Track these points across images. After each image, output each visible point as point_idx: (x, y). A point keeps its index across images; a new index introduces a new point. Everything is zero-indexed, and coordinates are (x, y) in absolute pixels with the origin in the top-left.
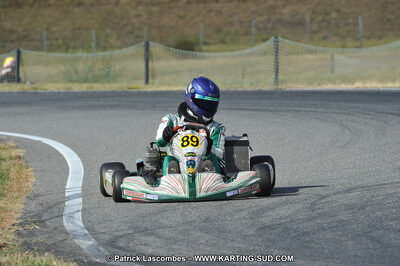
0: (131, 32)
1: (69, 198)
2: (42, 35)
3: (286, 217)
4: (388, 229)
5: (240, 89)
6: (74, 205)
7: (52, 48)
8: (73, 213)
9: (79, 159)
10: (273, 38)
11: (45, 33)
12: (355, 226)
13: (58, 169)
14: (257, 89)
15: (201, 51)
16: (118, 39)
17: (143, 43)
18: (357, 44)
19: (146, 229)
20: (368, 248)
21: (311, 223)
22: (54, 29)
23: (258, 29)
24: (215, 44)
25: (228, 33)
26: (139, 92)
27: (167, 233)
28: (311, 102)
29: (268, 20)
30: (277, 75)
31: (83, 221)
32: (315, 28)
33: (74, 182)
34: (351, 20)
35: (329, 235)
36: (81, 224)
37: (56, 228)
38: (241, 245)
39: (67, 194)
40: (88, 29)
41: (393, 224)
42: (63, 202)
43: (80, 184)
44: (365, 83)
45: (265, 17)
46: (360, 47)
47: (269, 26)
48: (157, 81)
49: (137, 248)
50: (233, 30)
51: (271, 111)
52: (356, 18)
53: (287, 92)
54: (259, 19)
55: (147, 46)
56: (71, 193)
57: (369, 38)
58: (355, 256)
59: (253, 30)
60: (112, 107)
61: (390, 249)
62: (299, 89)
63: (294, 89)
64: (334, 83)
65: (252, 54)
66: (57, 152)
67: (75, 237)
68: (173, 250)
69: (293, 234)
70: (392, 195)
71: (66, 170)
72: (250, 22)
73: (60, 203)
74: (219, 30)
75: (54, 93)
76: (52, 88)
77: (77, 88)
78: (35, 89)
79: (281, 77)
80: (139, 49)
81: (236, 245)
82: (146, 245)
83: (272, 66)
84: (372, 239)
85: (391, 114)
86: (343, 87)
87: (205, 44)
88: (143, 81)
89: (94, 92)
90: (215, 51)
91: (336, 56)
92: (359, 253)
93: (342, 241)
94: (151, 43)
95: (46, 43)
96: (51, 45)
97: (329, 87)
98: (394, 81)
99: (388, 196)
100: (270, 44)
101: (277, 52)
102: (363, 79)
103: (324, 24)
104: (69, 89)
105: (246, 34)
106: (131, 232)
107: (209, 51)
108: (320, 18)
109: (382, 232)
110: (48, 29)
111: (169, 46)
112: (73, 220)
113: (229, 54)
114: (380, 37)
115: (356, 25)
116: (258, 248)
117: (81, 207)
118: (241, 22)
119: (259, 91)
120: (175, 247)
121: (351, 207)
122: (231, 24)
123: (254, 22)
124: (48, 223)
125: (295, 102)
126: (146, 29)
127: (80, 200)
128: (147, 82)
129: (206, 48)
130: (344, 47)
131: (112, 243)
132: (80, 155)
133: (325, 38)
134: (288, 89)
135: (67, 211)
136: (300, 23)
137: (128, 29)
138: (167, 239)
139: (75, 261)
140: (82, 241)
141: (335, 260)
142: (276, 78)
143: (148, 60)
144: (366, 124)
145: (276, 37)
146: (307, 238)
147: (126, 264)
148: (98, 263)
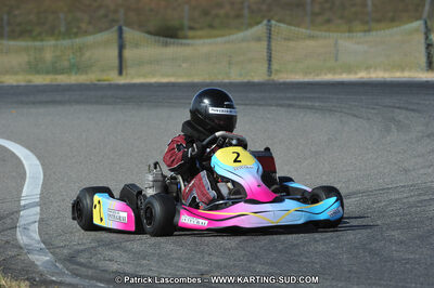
0: (106, 16)
1: (25, 207)
2: (2, 20)
4: (390, 240)
5: (227, 81)
6: (30, 216)
7: (14, 35)
8: (29, 224)
9: (38, 162)
10: (265, 22)
11: (5, 17)
13: (14, 174)
14: (246, 80)
15: (186, 37)
16: (90, 23)
17: (116, 28)
18: (366, 28)
19: (112, 242)
20: (365, 262)
22: (17, 12)
23: (252, 12)
24: (201, 29)
25: (217, 16)
26: (110, 85)
27: (136, 247)
28: (308, 95)
30: (270, 65)
31: (40, 234)
32: (317, 9)
33: (31, 190)
35: (321, 247)
36: (37, 237)
37: (7, 242)
38: (220, 260)
39: (23, 203)
40: (55, 12)
41: (396, 234)
42: (18, 212)
43: (38, 191)
44: (369, 72)
46: (365, 31)
47: (264, 7)
48: (132, 72)
49: (99, 264)
50: (222, 12)
51: (260, 105)
53: (281, 84)
55: (120, 32)
56: (27, 202)
57: (378, 21)
58: (350, 271)
59: (246, 12)
60: (78, 102)
61: (391, 263)
62: (293, 80)
63: (288, 80)
64: (334, 73)
65: (243, 40)
66: (13, 155)
67: (30, 251)
68: (141, 266)
69: (280, 247)
71: (22, 176)
72: (242, 3)
73: (14, 213)
74: (206, 13)
75: (12, 87)
76: (10, 80)
77: (39, 80)
79: (275, 66)
80: (112, 35)
81: (214, 259)
82: (110, 260)
83: (265, 54)
84: (370, 251)
85: (399, 108)
86: (345, 77)
87: (191, 28)
88: (116, 72)
89: (59, 85)
90: (201, 37)
91: (341, 42)
92: (354, 268)
93: (336, 255)
94: (124, 28)
95: (7, 29)
96: (13, 31)
97: (329, 77)
98: (403, 70)
99: (391, 202)
100: (260, 29)
101: (270, 38)
102: (368, 68)
103: (328, 5)
104: (30, 81)
105: (238, 16)
106: (93, 245)
107: (193, 38)
109: (382, 243)
110: (9, 13)
111: (150, 33)
112: (29, 234)
113: (219, 39)
114: (393, 20)
115: (365, 5)
116: (238, 263)
117: (37, 218)
118: (233, 4)
119: (248, 82)
120: (144, 262)
122: (220, 6)
123: (246, 4)
125: (289, 95)
126: (122, 11)
127: (39, 208)
128: (120, 73)
129: (191, 33)
130: (350, 31)
131: (71, 259)
132: (39, 158)
133: (329, 21)
134: (281, 80)
135: (22, 222)
136: (301, 5)
137: (102, 12)
138: (134, 254)
139: (27, 279)
140: (37, 257)
141: (326, 277)
142: (269, 67)
143: (121, 48)
144: (369, 119)
145: (269, 21)
146: (296, 252)
147: (86, 282)
148: (54, 281)
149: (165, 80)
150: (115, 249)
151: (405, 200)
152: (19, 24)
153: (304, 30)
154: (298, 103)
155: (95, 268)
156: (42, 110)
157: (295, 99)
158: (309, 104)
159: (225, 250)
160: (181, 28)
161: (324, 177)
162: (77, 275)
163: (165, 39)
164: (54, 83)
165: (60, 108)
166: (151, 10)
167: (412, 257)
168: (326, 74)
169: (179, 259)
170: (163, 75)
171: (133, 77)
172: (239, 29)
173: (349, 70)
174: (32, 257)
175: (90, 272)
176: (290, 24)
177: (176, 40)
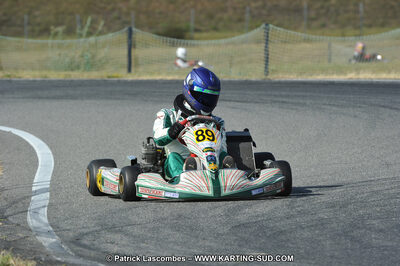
0: (119, 18)
1: (36, 193)
2: (23, 20)
3: (263, 215)
4: (370, 229)
5: (226, 79)
6: (40, 201)
7: (33, 34)
8: (39, 208)
9: (50, 152)
10: (263, 26)
11: (26, 17)
12: (335, 225)
13: (28, 162)
14: (245, 78)
15: (192, 38)
17: (126, 29)
18: (357, 32)
19: (114, 226)
20: (346, 249)
21: (289, 221)
23: (253, 17)
24: (207, 31)
25: (221, 19)
26: (119, 81)
27: (136, 231)
28: (301, 94)
29: (264, 7)
30: (267, 65)
31: (49, 218)
32: (313, 14)
33: (43, 176)
34: (351, 7)
35: (306, 234)
36: (46, 220)
37: (18, 225)
38: (212, 244)
39: (34, 189)
40: (72, 14)
41: (376, 223)
42: (29, 197)
43: (49, 178)
44: (358, 73)
45: (260, 3)
46: (356, 36)
47: (264, 12)
48: (141, 69)
49: (102, 246)
50: (225, 16)
51: (256, 103)
52: (356, 5)
53: (276, 83)
54: (253, 5)
55: (130, 32)
56: (39, 188)
57: (370, 26)
58: (332, 257)
59: (247, 16)
60: (89, 97)
61: (370, 250)
62: (288, 79)
63: (283, 79)
64: (326, 74)
65: (243, 42)
66: (27, 144)
67: (38, 233)
68: (140, 248)
69: (269, 233)
70: (377, 192)
71: (35, 163)
72: (244, 8)
73: (26, 199)
74: (211, 17)
75: (29, 82)
76: (27, 75)
78: (9, 76)
79: (271, 67)
80: (122, 35)
81: (207, 243)
83: (263, 55)
84: (353, 239)
85: (383, 106)
86: (335, 78)
87: (197, 30)
88: (126, 70)
89: (72, 81)
90: (206, 39)
91: (333, 45)
92: (336, 254)
93: (320, 241)
94: (134, 29)
95: (27, 28)
96: (33, 31)
97: (320, 77)
98: (389, 72)
99: (373, 193)
100: (259, 32)
101: (267, 40)
102: (357, 69)
103: (323, 11)
104: (46, 77)
105: (240, 20)
106: (97, 228)
107: (198, 39)
108: (318, 5)
109: (363, 231)
110: (29, 14)
111: (158, 34)
112: (38, 217)
113: (222, 41)
114: (383, 25)
115: (357, 12)
117: (47, 202)
118: (235, 9)
119: (246, 81)
120: (143, 245)
121: (332, 205)
122: (224, 10)
123: (248, 9)
124: (10, 219)
125: (283, 93)
126: (133, 14)
127: (48, 194)
128: (129, 70)
129: (197, 35)
130: (343, 35)
131: (76, 241)
132: (51, 148)
133: (324, 26)
134: (277, 80)
135: (32, 206)
136: (298, 10)
137: (115, 14)
138: (135, 237)
139: (35, 259)
140: (45, 239)
141: (310, 261)
142: (266, 68)
143: (131, 47)
144: (355, 116)
145: (267, 25)
146: (283, 237)
147: (89, 263)
148: (58, 262)
149: (170, 78)
150: (116, 232)
151: (386, 192)
152: (39, 24)
153: (300, 34)
154: (290, 100)
155: (98, 249)
156: (56, 103)
157: (288, 96)
158: (301, 101)
159: (218, 234)
160: (187, 30)
161: (313, 170)
162: (80, 256)
163: (172, 39)
164: (68, 79)
165: (72, 102)
166: (160, 13)
167: (389, 244)
168: (318, 75)
169: (175, 243)
170: (169, 74)
171: (140, 75)
172: (241, 31)
173: (341, 71)
174: (40, 239)
175: (93, 254)
176: (287, 28)
177: (183, 41)
